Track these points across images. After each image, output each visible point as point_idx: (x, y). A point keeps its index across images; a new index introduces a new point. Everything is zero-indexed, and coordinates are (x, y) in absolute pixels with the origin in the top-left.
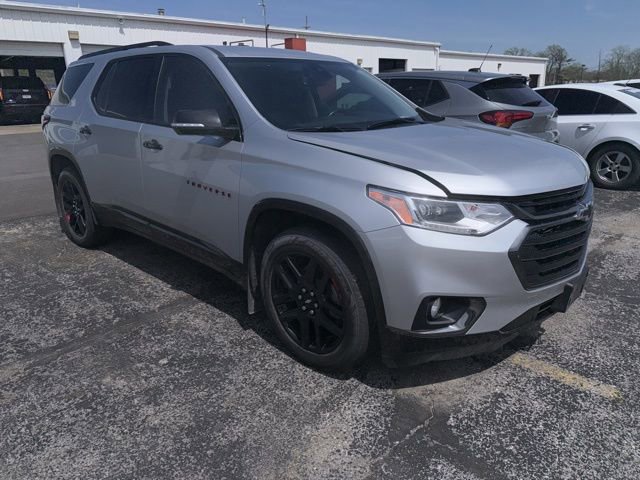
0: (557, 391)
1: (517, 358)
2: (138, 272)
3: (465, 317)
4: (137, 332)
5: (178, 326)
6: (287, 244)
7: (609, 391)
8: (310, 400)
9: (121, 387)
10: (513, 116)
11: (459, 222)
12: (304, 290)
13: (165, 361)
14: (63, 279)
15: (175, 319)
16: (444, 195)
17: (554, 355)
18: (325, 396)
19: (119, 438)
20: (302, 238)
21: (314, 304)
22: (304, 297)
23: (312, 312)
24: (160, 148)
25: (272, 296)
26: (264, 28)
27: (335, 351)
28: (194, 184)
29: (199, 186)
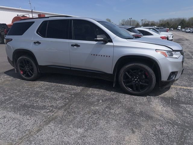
2: (60, 84)
3: (174, 77)
4: (83, 97)
5: (92, 94)
6: (131, 66)
9: (99, 108)
11: (173, 56)
12: (135, 77)
13: (101, 101)
14: (38, 89)
16: (172, 50)
18: (147, 100)
20: (136, 64)
21: (138, 80)
22: (134, 79)
23: (137, 82)
24: (79, 46)
25: (123, 80)
26: (31, 10)
27: (146, 89)
28: (94, 55)
29: (97, 55)
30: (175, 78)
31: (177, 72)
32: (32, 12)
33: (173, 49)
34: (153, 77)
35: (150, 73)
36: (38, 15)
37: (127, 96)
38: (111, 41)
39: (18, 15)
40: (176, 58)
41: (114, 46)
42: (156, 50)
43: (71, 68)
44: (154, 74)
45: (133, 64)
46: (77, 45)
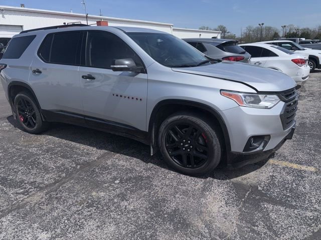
0: (293, 171)
1: (271, 161)
2: (73, 143)
3: (263, 144)
4: (93, 171)
5: (113, 165)
6: (177, 120)
7: (312, 169)
8: (196, 188)
9: (104, 196)
12: (184, 141)
13: (117, 182)
14: (34, 150)
15: (109, 162)
16: (256, 92)
17: (285, 158)
18: (202, 186)
19: (119, 217)
20: (185, 117)
21: (189, 146)
22: (184, 144)
23: (189, 150)
24: (93, 78)
25: (166, 145)
26: (85, 15)
27: (203, 166)
28: (117, 95)
29: (121, 96)
30: (264, 147)
31: (269, 136)
32: (87, 18)
33: (259, 90)
34: (214, 143)
35: (210, 135)
36: (96, 23)
37: (172, 174)
38: (144, 71)
39: (65, 23)
40: (266, 108)
41: (148, 81)
42: (221, 90)
43: (85, 116)
44: (217, 138)
45: (180, 116)
46: (90, 77)
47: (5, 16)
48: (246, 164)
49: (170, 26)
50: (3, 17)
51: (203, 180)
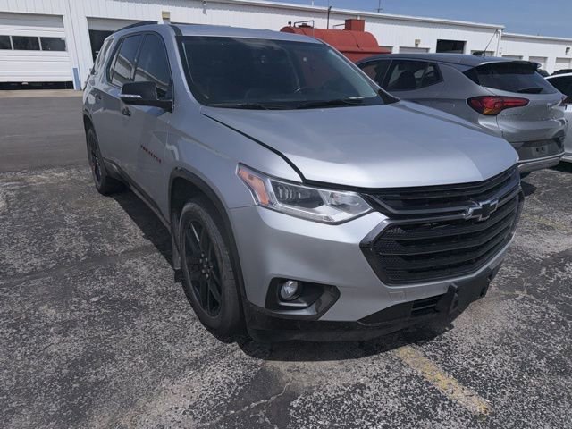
4: (92, 271)
9: (49, 315)
10: (503, 102)
11: (317, 209)
13: (95, 299)
15: (128, 264)
16: (301, 181)
19: (20, 358)
20: (197, 207)
21: (207, 268)
22: (204, 262)
23: (207, 276)
26: (326, 9)
28: (144, 148)
29: (147, 150)
30: (319, 311)
32: (329, 14)
33: (306, 177)
36: (344, 22)
39: (290, 23)
41: (168, 127)
42: (240, 164)
47: (207, 11)
48: (296, 337)
49: (496, 30)
50: (204, 12)
51: (218, 343)
